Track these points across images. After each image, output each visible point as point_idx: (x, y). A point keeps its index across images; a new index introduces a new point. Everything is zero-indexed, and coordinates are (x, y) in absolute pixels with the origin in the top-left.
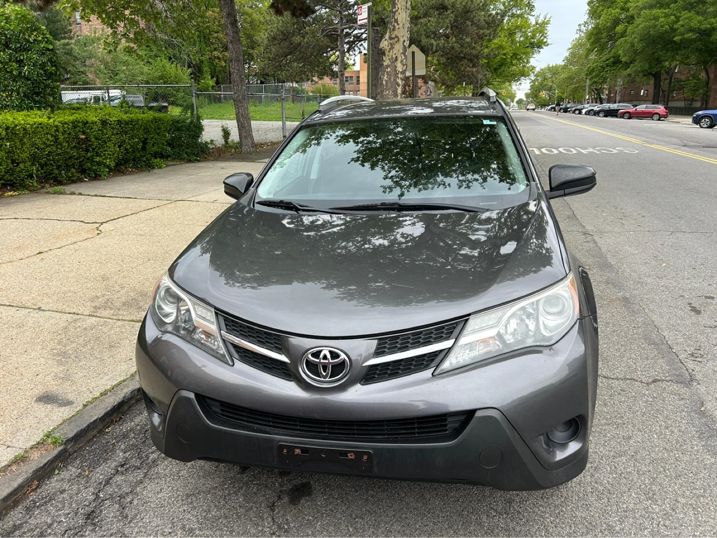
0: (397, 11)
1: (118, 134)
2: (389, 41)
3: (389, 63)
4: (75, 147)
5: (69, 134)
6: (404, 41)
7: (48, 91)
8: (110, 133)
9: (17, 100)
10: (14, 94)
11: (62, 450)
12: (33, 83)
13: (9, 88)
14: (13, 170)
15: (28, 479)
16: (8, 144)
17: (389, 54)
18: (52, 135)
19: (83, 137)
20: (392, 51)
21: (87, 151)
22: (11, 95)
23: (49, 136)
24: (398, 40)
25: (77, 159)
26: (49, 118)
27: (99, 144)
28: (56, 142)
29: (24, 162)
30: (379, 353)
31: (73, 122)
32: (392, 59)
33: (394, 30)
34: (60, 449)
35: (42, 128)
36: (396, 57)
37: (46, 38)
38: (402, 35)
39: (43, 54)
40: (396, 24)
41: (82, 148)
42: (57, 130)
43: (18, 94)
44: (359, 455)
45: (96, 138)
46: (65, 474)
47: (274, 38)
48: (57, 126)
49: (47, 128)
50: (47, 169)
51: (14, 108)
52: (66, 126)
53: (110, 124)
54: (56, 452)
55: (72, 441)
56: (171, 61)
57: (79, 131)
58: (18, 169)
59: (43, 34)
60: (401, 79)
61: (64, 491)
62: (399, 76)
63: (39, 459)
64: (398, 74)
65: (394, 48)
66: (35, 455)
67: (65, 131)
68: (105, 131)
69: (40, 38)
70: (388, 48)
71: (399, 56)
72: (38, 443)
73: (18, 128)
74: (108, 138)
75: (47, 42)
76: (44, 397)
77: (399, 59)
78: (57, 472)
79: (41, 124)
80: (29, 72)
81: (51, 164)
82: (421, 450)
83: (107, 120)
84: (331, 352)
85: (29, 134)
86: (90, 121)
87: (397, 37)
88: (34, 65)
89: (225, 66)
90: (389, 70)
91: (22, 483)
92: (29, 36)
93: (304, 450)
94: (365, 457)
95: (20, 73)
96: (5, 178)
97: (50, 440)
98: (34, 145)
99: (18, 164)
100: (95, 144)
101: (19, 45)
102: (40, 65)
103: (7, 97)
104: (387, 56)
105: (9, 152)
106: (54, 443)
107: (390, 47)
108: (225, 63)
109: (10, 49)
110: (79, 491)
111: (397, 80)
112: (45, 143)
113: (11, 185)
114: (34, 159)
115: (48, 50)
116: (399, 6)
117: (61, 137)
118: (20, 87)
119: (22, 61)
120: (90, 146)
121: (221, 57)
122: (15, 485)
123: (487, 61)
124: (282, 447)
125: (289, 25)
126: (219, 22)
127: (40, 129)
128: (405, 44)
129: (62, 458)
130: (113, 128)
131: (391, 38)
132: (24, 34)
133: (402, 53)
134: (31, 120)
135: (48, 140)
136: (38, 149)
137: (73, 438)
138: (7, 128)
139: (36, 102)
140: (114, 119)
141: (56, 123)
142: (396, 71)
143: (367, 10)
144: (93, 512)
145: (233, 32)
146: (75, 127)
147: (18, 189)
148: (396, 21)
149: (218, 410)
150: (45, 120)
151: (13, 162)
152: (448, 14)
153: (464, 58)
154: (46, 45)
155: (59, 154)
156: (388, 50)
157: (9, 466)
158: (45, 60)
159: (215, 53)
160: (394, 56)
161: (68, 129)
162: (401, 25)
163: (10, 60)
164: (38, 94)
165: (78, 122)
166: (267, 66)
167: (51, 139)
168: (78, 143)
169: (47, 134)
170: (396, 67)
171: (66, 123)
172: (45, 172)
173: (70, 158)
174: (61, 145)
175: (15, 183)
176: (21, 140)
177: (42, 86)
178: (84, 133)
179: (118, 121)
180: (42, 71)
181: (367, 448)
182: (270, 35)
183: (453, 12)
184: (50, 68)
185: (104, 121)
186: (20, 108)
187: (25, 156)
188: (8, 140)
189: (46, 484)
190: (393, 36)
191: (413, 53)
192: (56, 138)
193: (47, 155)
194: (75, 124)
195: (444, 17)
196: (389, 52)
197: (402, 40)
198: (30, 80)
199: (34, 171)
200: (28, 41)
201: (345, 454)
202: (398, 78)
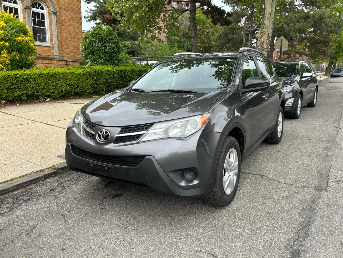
0: (265, 19)
1: (138, 76)
2: (260, 34)
3: (260, 44)
4: (121, 80)
5: (119, 75)
6: (269, 34)
7: (115, 58)
8: (135, 75)
9: (103, 61)
10: (102, 59)
11: (55, 171)
12: (109, 55)
13: (101, 57)
14: (97, 88)
15: (41, 176)
16: (96, 77)
17: (260, 40)
18: (112, 75)
19: (124, 76)
20: (261, 38)
21: (126, 82)
22: (101, 60)
23: (111, 75)
24: (265, 33)
25: (121, 85)
26: (112, 68)
27: (130, 79)
28: (113, 77)
29: (101, 85)
30: (121, 133)
31: (121, 70)
32: (261, 42)
33: (263, 28)
34: (55, 170)
35: (109, 72)
36: (264, 41)
37: (116, 38)
38: (267, 30)
39: (114, 44)
40: (264, 26)
41: (123, 81)
42: (114, 73)
43: (104, 59)
44: (109, 168)
45: (129, 77)
46: (54, 179)
47: (220, 36)
48: (114, 71)
49: (111, 72)
50: (110, 88)
51: (102, 64)
52: (118, 71)
53: (136, 72)
54: (54, 171)
55: (60, 169)
56: (179, 48)
57: (123, 74)
58: (99, 87)
59: (115, 36)
60: (266, 51)
61: (50, 182)
62: (265, 50)
63: (47, 172)
64: (264, 49)
65: (262, 37)
66: (47, 171)
67: (117, 74)
68: (133, 74)
69: (113, 38)
70: (259, 37)
71: (265, 40)
72: (49, 168)
73: (100, 71)
74: (134, 77)
75: (116, 39)
76: (60, 156)
77: (265, 42)
78: (52, 177)
79: (108, 70)
80: (108, 51)
81: (111, 86)
82: (127, 169)
83: (135, 70)
84: (105, 131)
85: (104, 74)
86: (127, 70)
87: (264, 32)
88: (110, 48)
89: (203, 50)
90: (260, 47)
91: (39, 177)
92: (110, 37)
93: (94, 165)
94: (110, 169)
95: (105, 51)
96: (94, 90)
97: (53, 167)
98: (105, 78)
99: (99, 85)
100: (128, 79)
101: (106, 41)
102: (112, 48)
103: (100, 60)
104: (259, 41)
105: (96, 80)
106: (54, 168)
107: (261, 36)
108: (203, 49)
109: (102, 42)
110: (54, 183)
111: (264, 52)
112: (109, 78)
113: (96, 93)
114: (105, 83)
115: (116, 42)
116: (266, 17)
117: (116, 76)
118: (105, 56)
119: (106, 46)
120: (126, 80)
121: (201, 46)
122: (36, 177)
123: (338, 44)
124: (89, 163)
125: (227, 30)
126: (202, 31)
127: (108, 72)
128: (269, 35)
129: (55, 174)
130: (136, 73)
131: (261, 32)
132: (108, 36)
133: (267, 39)
134: (105, 69)
135: (111, 77)
136: (107, 80)
137: (61, 168)
138: (96, 71)
139: (110, 62)
140: (138, 69)
141: (114, 70)
142: (263, 48)
143: (244, 20)
144: (54, 189)
145: (194, 34)
146: (122, 72)
147: (98, 95)
148: (264, 24)
149: (77, 150)
150: (110, 69)
151: (97, 84)
152: (310, 21)
153: (320, 42)
154: (115, 41)
155: (114, 83)
156: (260, 38)
157: (37, 172)
158: (114, 46)
159: (199, 44)
160: (263, 41)
161: (119, 73)
162: (267, 26)
163: (102, 46)
164: (111, 59)
165: (123, 70)
166: (216, 49)
167: (112, 76)
168: (122, 79)
169: (110, 74)
170: (263, 46)
171: (118, 70)
172: (109, 89)
173: (119, 84)
174: (115, 79)
175: (97, 93)
176: (101, 76)
177: (112, 56)
178: (125, 74)
179: (139, 70)
180: (113, 50)
181: (111, 166)
182: (218, 35)
183: (313, 19)
184: (116, 49)
185: (134, 70)
186: (103, 64)
187: (101, 82)
188: (95, 76)
189: (47, 180)
190: (263, 31)
191: (282, 40)
192: (114, 76)
193: (110, 82)
194: (121, 71)
195: (307, 22)
196: (260, 39)
197: (267, 33)
198: (108, 54)
199: (105, 89)
200: (109, 39)
201: (104, 167)
202: (264, 51)
